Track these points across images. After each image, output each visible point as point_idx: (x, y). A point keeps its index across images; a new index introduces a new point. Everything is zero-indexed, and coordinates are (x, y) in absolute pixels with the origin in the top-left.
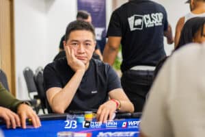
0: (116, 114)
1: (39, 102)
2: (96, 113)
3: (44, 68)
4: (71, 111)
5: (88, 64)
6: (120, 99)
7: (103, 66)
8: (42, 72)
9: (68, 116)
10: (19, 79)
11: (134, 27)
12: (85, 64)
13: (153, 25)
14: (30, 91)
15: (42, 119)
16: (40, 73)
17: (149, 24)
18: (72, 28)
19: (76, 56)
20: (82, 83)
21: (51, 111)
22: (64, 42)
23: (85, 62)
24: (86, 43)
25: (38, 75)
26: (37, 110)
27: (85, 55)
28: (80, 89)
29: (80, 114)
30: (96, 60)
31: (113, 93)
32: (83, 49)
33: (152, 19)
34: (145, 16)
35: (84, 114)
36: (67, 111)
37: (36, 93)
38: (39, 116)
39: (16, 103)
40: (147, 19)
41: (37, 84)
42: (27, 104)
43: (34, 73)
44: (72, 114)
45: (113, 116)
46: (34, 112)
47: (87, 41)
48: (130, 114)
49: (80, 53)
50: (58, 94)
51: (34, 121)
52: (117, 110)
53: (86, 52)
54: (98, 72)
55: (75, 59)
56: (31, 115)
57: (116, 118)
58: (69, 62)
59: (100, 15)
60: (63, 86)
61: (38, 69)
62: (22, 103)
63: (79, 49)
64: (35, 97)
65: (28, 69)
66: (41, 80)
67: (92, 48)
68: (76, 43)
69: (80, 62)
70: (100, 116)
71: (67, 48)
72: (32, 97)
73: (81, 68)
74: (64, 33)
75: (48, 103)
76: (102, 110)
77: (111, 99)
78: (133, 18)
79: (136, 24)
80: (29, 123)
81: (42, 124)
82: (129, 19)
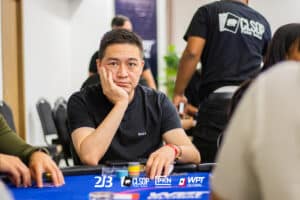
0: (175, 165)
1: (59, 148)
2: (145, 164)
3: (67, 99)
4: (108, 162)
7: (155, 95)
8: (65, 106)
9: (104, 169)
10: (30, 115)
11: (226, 27)
13: (250, 33)
14: (46, 132)
16: (61, 106)
17: (245, 30)
18: (109, 40)
20: (123, 120)
21: (78, 161)
22: (98, 61)
24: (130, 63)
25: (59, 110)
26: (57, 160)
27: (128, 80)
29: (121, 166)
30: (144, 88)
32: (125, 71)
33: (250, 27)
34: (242, 19)
35: (127, 165)
37: (55, 137)
38: (61, 169)
39: (28, 151)
41: (56, 122)
42: (44, 151)
43: (53, 106)
44: (110, 166)
48: (195, 166)
49: (120, 77)
50: (88, 137)
51: (54, 176)
52: (176, 160)
53: (130, 76)
54: (147, 104)
55: (114, 86)
56: (50, 168)
57: (174, 171)
58: (106, 90)
59: (149, 21)
60: (96, 125)
61: (58, 101)
62: (37, 150)
63: (120, 71)
64: (54, 141)
65: (43, 102)
66: (64, 116)
67: (138, 69)
68: (116, 62)
69: (121, 90)
71: (102, 70)
72: (50, 142)
73: (123, 99)
74: (96, 48)
75: (74, 150)
77: (167, 144)
78: (226, 15)
79: (229, 24)
80: (48, 179)
81: (65, 180)
82: (220, 15)
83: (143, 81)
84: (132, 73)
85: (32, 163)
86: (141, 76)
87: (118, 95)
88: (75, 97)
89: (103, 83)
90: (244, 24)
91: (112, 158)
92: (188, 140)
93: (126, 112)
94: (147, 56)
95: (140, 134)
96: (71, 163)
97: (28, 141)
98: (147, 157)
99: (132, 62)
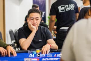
0: (50, 50)
1: (16, 45)
2: (41, 50)
4: (30, 49)
5: (38, 28)
8: (17, 32)
9: (29, 51)
10: (7, 34)
12: (36, 28)
13: (69, 10)
14: (12, 40)
15: (17, 53)
16: (16, 32)
17: (68, 9)
18: (30, 12)
19: (32, 24)
21: (21, 49)
25: (15, 33)
26: (15, 48)
27: (36, 24)
29: (34, 50)
31: (49, 41)
32: (35, 21)
34: (66, 6)
35: (36, 50)
36: (28, 49)
37: (15, 41)
38: (16, 51)
40: (67, 7)
41: (15, 37)
42: (10, 46)
43: (14, 32)
44: (31, 50)
45: (49, 51)
46: (14, 49)
48: (56, 50)
49: (34, 23)
51: (14, 53)
52: (51, 48)
53: (37, 23)
54: (42, 31)
55: (32, 26)
56: (12, 51)
59: (43, 6)
60: (26, 38)
61: (16, 30)
65: (11, 30)
66: (17, 35)
69: (34, 27)
70: (43, 51)
71: (28, 21)
72: (13, 43)
76: (44, 48)
77: (48, 43)
78: (60, 7)
82: (59, 7)
87: (33, 29)
89: (28, 25)
95: (40, 41)
96: (19, 49)
98: (42, 47)
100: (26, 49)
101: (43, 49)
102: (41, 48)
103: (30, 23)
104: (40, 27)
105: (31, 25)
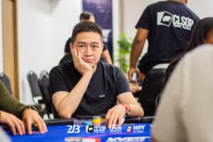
0: (126, 118)
1: (43, 106)
2: (104, 117)
3: (49, 72)
4: (78, 116)
6: (129, 103)
7: (111, 68)
8: (48, 77)
9: (75, 121)
10: (23, 82)
11: (162, 22)
12: (93, 67)
14: (34, 95)
16: (45, 76)
17: (177, 24)
19: (83, 59)
21: (57, 115)
22: (71, 44)
23: (93, 65)
24: (94, 46)
25: (43, 79)
26: (42, 115)
27: (92, 58)
28: (88, 93)
29: (87, 119)
30: (103, 63)
31: (122, 96)
33: (181, 21)
35: (92, 118)
37: (40, 98)
38: (45, 121)
39: (22, 107)
41: (41, 88)
42: (32, 108)
43: (39, 77)
44: (79, 119)
47: (94, 43)
48: (140, 119)
49: (87, 56)
50: (65, 98)
52: (126, 114)
53: (93, 55)
55: (82, 62)
57: (125, 122)
58: (76, 65)
62: (28, 107)
63: (86, 51)
64: (40, 101)
65: (31, 73)
66: (47, 83)
67: (100, 50)
68: (83, 45)
69: (87, 65)
70: (108, 121)
72: (37, 102)
73: (89, 71)
74: (70, 35)
77: (120, 103)
79: (164, 20)
80: (35, 128)
81: (48, 129)
82: (159, 13)
83: (103, 59)
84: (95, 53)
85: (25, 117)
86: (102, 55)
88: (54, 70)
90: (176, 19)
91: (81, 113)
92: (135, 100)
93: (91, 80)
94: (106, 40)
95: (100, 96)
96: (52, 116)
97: (21, 101)
99: (95, 45)
100: (69, 116)
101: (108, 116)
102: (103, 113)
103: (78, 55)
104: (102, 65)
105: (81, 59)
